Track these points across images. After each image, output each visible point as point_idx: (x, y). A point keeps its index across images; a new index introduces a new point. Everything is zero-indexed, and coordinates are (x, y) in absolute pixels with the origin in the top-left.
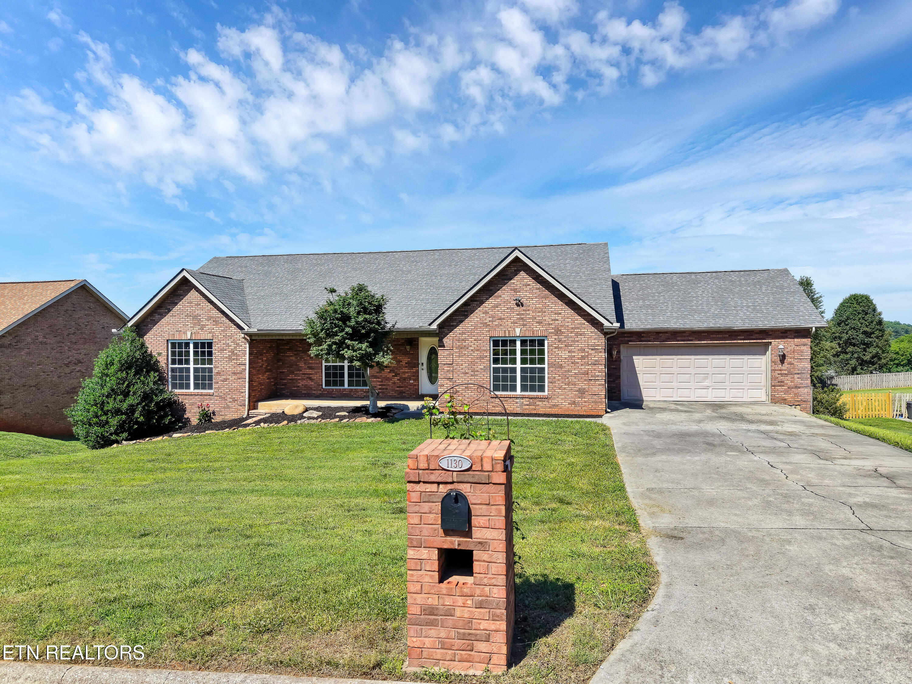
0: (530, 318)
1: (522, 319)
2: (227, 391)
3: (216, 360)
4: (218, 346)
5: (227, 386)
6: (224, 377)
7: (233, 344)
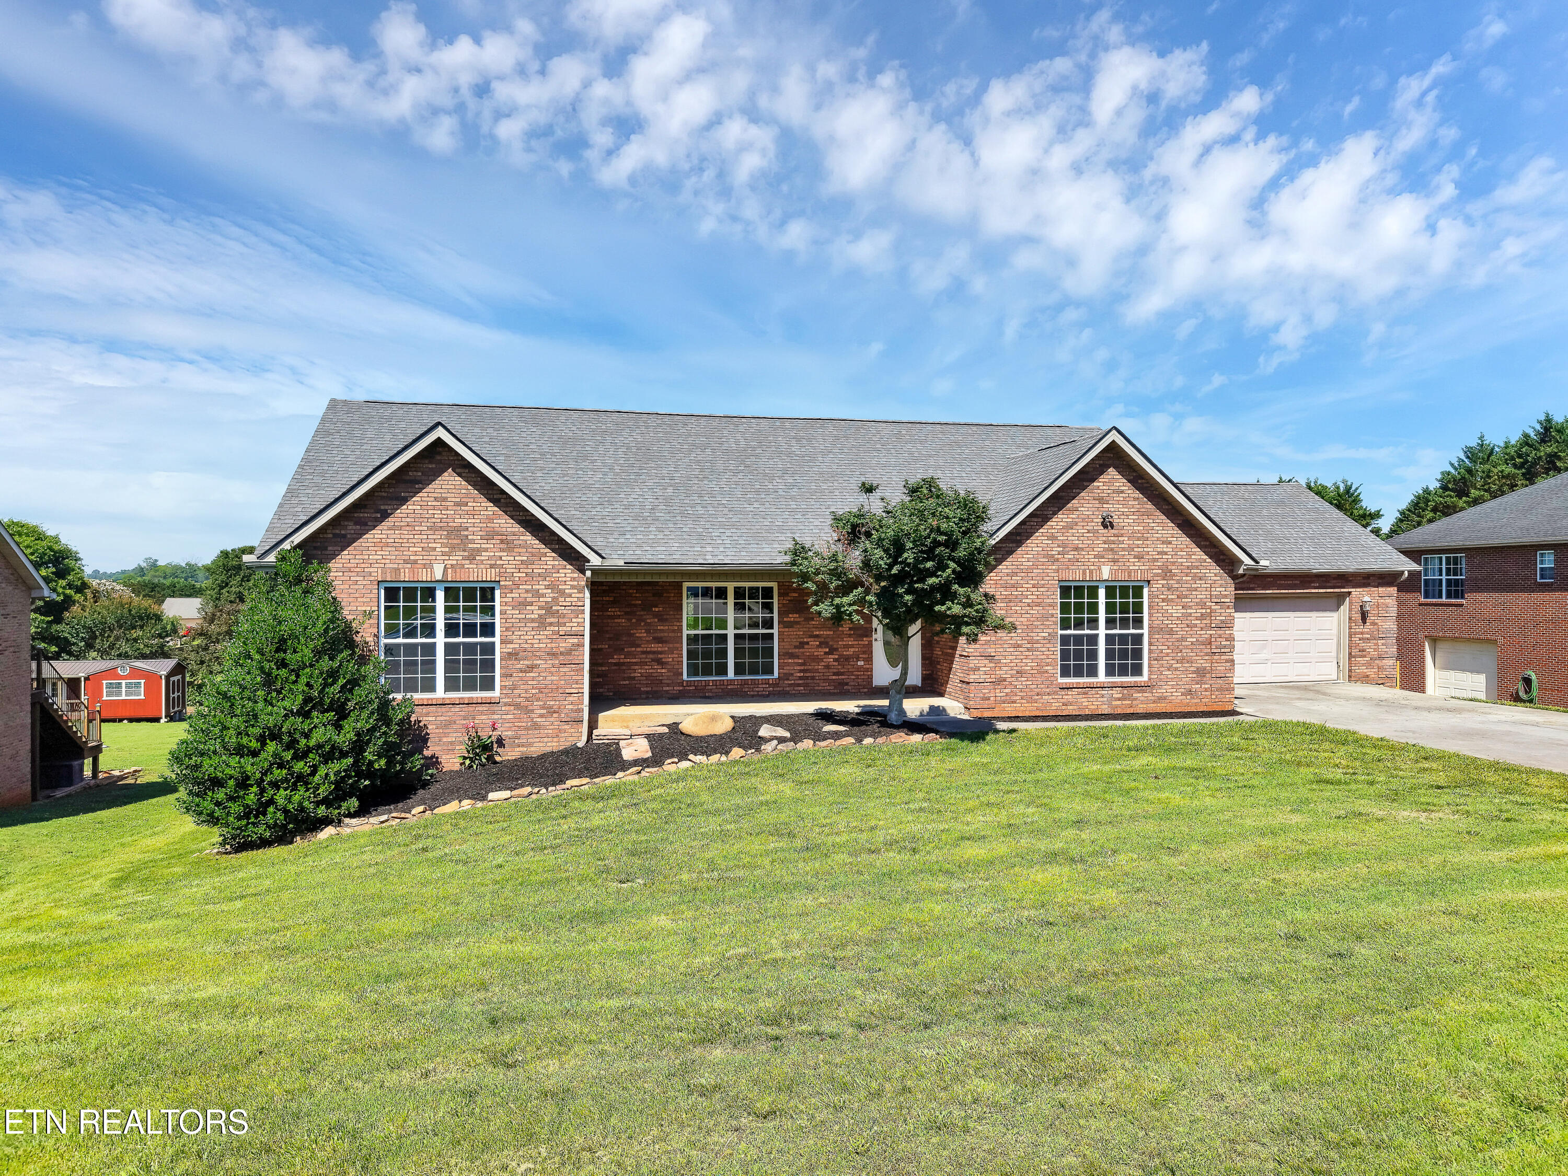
0: (1123, 549)
1: (1112, 550)
2: (534, 691)
3: (507, 625)
4: (513, 595)
5: (534, 683)
6: (526, 662)
7: (550, 591)
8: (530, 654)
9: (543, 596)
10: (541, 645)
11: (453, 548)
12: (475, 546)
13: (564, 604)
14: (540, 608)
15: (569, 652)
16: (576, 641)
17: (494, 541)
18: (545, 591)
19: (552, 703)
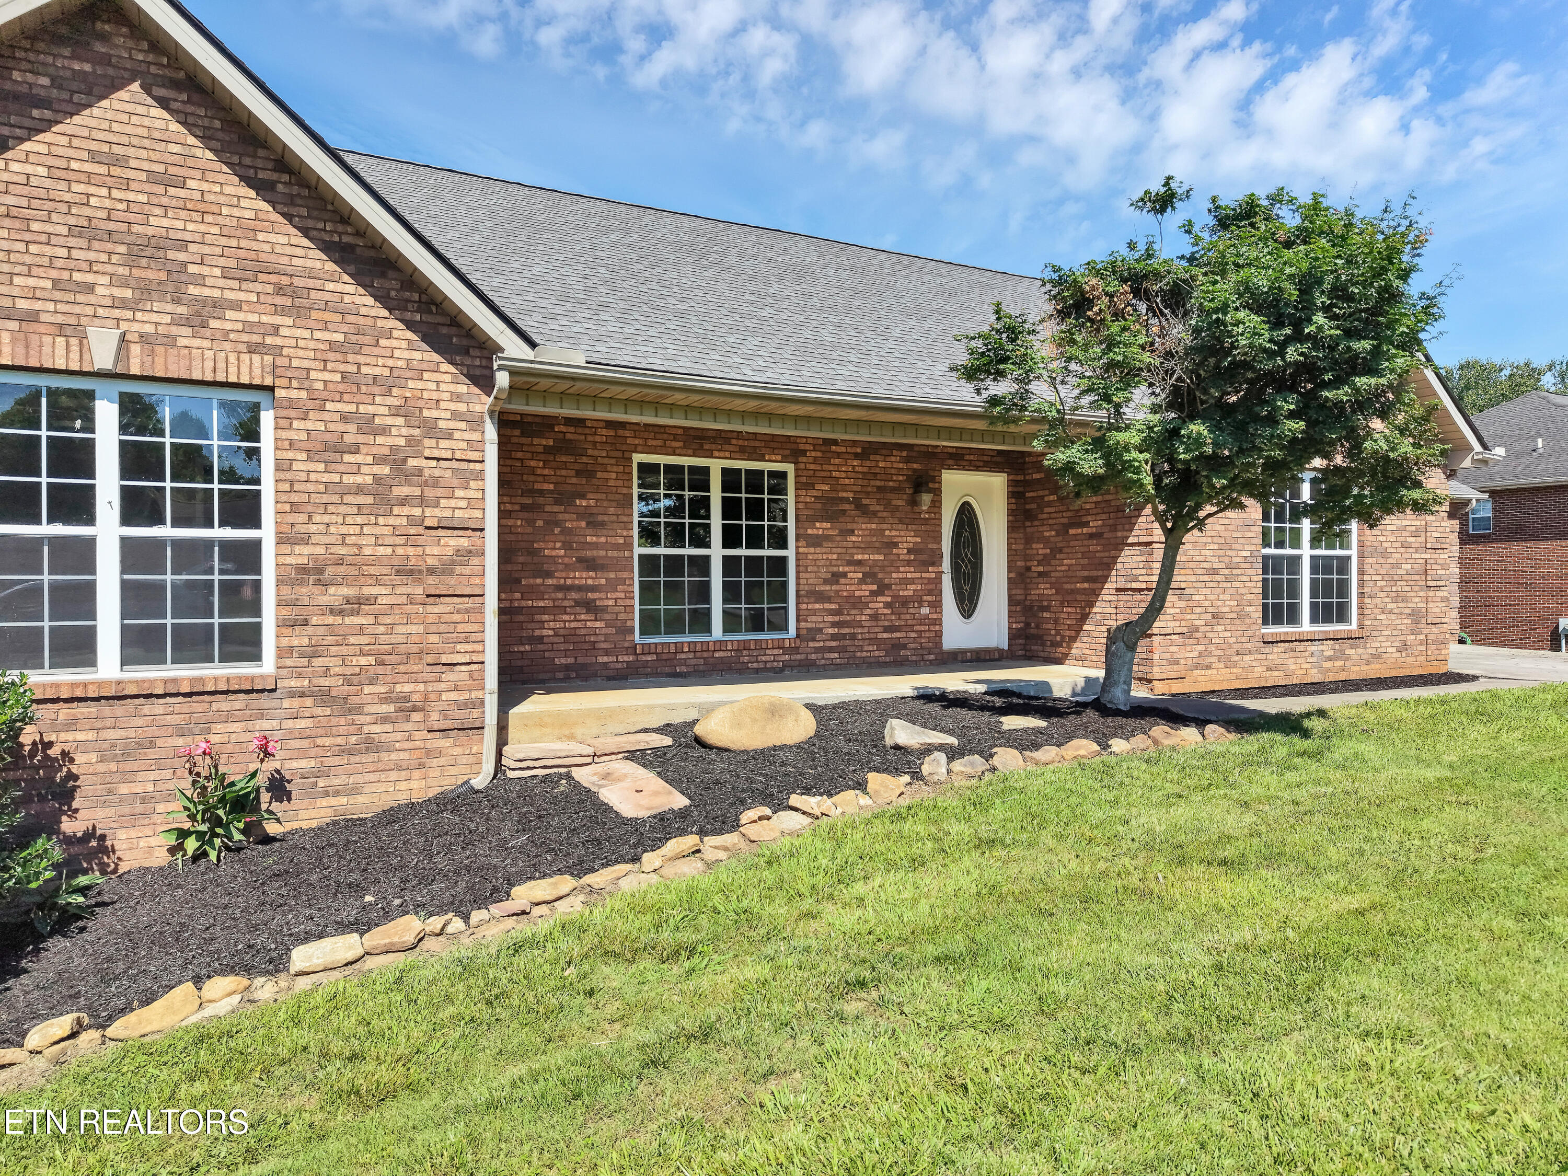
2: (363, 661)
3: (295, 498)
4: (310, 425)
5: (364, 640)
6: (345, 590)
7: (400, 421)
8: (352, 571)
9: (385, 431)
10: (381, 551)
11: (145, 290)
12: (207, 292)
13: (436, 453)
14: (379, 460)
15: (446, 569)
16: (464, 542)
17: (259, 287)
18: (389, 421)
19: (407, 688)
